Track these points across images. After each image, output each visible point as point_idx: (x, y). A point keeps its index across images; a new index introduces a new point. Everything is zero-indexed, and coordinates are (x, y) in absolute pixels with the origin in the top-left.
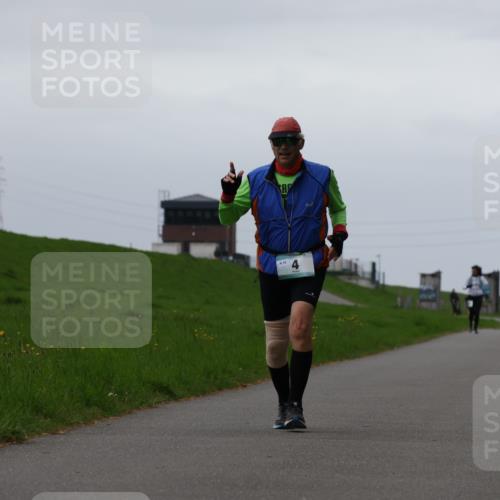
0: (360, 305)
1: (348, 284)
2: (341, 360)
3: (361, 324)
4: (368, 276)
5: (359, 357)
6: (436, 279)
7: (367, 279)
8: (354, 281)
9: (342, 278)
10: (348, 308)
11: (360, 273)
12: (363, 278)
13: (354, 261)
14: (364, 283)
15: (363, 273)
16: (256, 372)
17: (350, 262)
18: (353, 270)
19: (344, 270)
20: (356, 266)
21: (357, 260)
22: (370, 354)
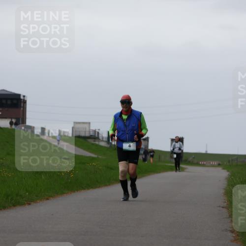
0: (100, 157)
1: (93, 144)
2: (88, 189)
3: (100, 168)
4: (105, 139)
5: (99, 187)
6: (146, 142)
7: (105, 141)
8: (97, 143)
9: (89, 140)
10: (93, 159)
11: (101, 138)
12: (103, 141)
13: (97, 131)
14: (103, 144)
15: (103, 138)
16: (37, 196)
17: (95, 131)
18: (97, 136)
19: (91, 136)
20: (98, 133)
21: (99, 130)
22: (106, 185)
